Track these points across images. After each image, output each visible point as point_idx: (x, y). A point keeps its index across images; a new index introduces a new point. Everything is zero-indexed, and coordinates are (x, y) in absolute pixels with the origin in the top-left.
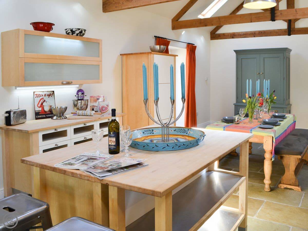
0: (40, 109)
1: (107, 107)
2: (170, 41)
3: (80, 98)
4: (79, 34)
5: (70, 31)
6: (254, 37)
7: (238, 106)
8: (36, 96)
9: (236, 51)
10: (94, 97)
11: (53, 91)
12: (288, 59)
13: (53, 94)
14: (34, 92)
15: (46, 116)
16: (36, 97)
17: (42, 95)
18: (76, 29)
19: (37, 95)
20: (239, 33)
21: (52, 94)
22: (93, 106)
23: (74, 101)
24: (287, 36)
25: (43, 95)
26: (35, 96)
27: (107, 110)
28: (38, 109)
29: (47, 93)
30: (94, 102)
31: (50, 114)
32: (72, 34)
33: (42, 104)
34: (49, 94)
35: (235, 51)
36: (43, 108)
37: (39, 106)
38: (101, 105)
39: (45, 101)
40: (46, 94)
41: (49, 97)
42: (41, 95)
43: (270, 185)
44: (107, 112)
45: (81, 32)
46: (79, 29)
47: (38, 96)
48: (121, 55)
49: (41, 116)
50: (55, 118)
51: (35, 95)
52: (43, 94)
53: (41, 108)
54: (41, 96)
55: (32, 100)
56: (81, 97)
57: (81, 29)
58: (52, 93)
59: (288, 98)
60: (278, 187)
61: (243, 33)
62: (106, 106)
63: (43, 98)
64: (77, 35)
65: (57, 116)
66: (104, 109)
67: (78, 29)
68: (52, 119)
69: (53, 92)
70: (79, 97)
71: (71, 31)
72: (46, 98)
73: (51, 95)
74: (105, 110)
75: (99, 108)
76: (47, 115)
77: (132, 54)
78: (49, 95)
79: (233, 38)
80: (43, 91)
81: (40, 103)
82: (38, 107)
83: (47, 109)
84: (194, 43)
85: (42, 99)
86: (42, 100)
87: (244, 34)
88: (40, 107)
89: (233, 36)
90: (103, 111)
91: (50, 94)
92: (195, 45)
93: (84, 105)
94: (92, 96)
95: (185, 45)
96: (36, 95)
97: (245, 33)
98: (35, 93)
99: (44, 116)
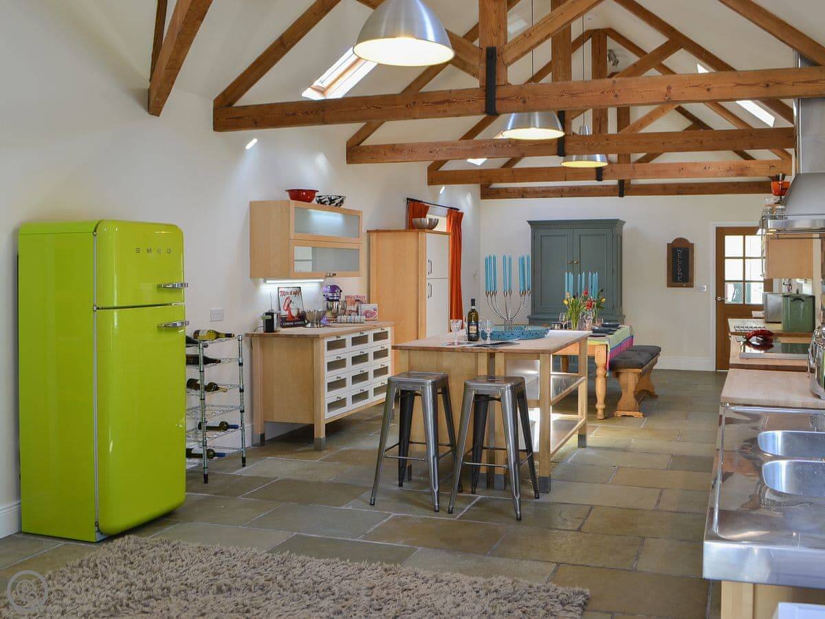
1: (374, 311)
2: (428, 207)
3: (336, 298)
5: (327, 199)
6: (562, 196)
7: (536, 319)
11: (300, 288)
12: (619, 238)
13: (300, 292)
14: (278, 288)
16: (281, 296)
18: (336, 197)
19: (282, 293)
21: (298, 292)
22: (350, 311)
23: (327, 303)
24: (618, 197)
26: (280, 294)
27: (375, 316)
29: (294, 290)
30: (352, 305)
32: (330, 204)
33: (288, 305)
34: (295, 292)
35: (530, 222)
38: (363, 309)
40: (292, 292)
43: (604, 410)
45: (341, 201)
46: (340, 197)
47: (284, 293)
48: (368, 231)
50: (309, 325)
52: (289, 290)
55: (275, 299)
58: (298, 290)
59: (619, 304)
60: (613, 416)
61: (541, 189)
64: (337, 205)
65: (312, 323)
66: (368, 315)
67: (338, 196)
68: (305, 326)
70: (334, 297)
71: (330, 200)
72: (292, 297)
74: (371, 317)
75: (361, 314)
77: (389, 231)
78: (295, 294)
79: (523, 197)
80: (288, 287)
83: (294, 313)
84: (457, 207)
85: (287, 298)
87: (543, 191)
89: (523, 193)
90: (368, 317)
92: (460, 211)
94: (349, 296)
95: (445, 211)
96: (280, 292)
97: (544, 189)
98: (280, 290)
99: (292, 324)
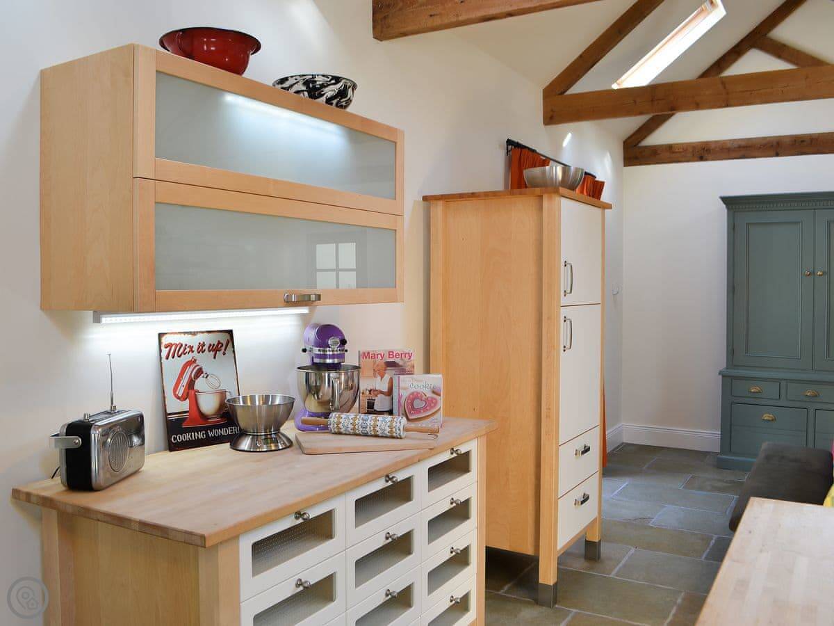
0: (185, 406)
1: (433, 399)
3: (329, 361)
4: (335, 102)
5: (301, 87)
6: (777, 155)
7: (733, 378)
8: (170, 351)
9: (728, 201)
10: (375, 356)
11: (230, 332)
13: (230, 344)
14: (161, 335)
15: (207, 434)
16: (167, 358)
17: (191, 348)
18: (326, 79)
19: (173, 348)
20: (724, 142)
21: (225, 343)
22: (370, 391)
23: (307, 374)
25: (195, 349)
26: (165, 351)
27: (434, 410)
28: (177, 406)
29: (209, 340)
30: (375, 377)
31: (220, 427)
32: (310, 100)
33: (191, 384)
34: (216, 344)
35: (725, 200)
36: (195, 403)
37: (180, 392)
38: (405, 389)
39: (200, 372)
40: (204, 345)
41: (215, 358)
42: (185, 349)
44: (435, 417)
45: (342, 94)
46: (337, 80)
47: (177, 350)
49: (187, 437)
50: (246, 444)
51: (163, 348)
52: (194, 341)
53: (188, 401)
54: (188, 350)
56: (333, 357)
57: (343, 81)
58: (224, 338)
61: (736, 145)
62: (430, 395)
63: (195, 360)
64: (329, 101)
65: (255, 437)
66: (417, 404)
67: (334, 78)
68: (234, 446)
69: (227, 336)
70: (325, 357)
71: (308, 87)
72: (205, 360)
73: (223, 348)
74: (425, 409)
75: (399, 401)
76: (211, 431)
78: (215, 349)
79: (702, 159)
80: (192, 330)
81: (185, 381)
82: (179, 398)
83: (209, 404)
85: (189, 363)
86: (189, 370)
87: (740, 147)
88: (183, 398)
89: (703, 152)
90: (418, 411)
91: (219, 343)
92: (598, 179)
93: (345, 389)
94: (369, 353)
96: (166, 347)
97: (743, 143)
98: (165, 340)
99: (201, 435)
